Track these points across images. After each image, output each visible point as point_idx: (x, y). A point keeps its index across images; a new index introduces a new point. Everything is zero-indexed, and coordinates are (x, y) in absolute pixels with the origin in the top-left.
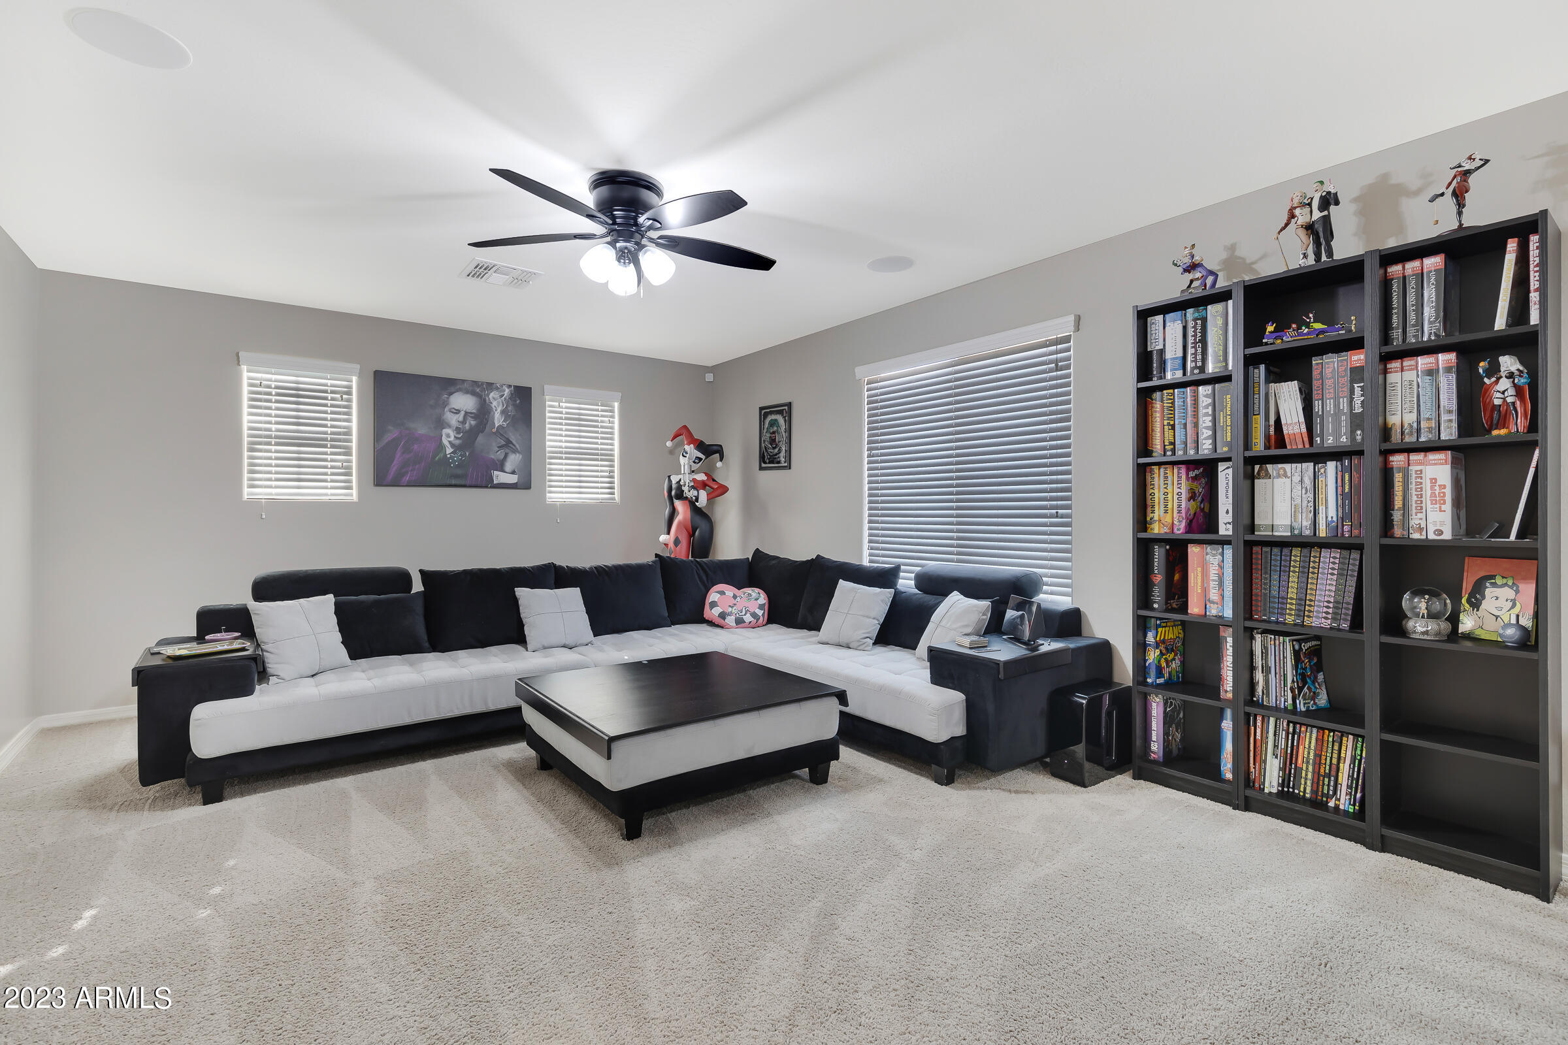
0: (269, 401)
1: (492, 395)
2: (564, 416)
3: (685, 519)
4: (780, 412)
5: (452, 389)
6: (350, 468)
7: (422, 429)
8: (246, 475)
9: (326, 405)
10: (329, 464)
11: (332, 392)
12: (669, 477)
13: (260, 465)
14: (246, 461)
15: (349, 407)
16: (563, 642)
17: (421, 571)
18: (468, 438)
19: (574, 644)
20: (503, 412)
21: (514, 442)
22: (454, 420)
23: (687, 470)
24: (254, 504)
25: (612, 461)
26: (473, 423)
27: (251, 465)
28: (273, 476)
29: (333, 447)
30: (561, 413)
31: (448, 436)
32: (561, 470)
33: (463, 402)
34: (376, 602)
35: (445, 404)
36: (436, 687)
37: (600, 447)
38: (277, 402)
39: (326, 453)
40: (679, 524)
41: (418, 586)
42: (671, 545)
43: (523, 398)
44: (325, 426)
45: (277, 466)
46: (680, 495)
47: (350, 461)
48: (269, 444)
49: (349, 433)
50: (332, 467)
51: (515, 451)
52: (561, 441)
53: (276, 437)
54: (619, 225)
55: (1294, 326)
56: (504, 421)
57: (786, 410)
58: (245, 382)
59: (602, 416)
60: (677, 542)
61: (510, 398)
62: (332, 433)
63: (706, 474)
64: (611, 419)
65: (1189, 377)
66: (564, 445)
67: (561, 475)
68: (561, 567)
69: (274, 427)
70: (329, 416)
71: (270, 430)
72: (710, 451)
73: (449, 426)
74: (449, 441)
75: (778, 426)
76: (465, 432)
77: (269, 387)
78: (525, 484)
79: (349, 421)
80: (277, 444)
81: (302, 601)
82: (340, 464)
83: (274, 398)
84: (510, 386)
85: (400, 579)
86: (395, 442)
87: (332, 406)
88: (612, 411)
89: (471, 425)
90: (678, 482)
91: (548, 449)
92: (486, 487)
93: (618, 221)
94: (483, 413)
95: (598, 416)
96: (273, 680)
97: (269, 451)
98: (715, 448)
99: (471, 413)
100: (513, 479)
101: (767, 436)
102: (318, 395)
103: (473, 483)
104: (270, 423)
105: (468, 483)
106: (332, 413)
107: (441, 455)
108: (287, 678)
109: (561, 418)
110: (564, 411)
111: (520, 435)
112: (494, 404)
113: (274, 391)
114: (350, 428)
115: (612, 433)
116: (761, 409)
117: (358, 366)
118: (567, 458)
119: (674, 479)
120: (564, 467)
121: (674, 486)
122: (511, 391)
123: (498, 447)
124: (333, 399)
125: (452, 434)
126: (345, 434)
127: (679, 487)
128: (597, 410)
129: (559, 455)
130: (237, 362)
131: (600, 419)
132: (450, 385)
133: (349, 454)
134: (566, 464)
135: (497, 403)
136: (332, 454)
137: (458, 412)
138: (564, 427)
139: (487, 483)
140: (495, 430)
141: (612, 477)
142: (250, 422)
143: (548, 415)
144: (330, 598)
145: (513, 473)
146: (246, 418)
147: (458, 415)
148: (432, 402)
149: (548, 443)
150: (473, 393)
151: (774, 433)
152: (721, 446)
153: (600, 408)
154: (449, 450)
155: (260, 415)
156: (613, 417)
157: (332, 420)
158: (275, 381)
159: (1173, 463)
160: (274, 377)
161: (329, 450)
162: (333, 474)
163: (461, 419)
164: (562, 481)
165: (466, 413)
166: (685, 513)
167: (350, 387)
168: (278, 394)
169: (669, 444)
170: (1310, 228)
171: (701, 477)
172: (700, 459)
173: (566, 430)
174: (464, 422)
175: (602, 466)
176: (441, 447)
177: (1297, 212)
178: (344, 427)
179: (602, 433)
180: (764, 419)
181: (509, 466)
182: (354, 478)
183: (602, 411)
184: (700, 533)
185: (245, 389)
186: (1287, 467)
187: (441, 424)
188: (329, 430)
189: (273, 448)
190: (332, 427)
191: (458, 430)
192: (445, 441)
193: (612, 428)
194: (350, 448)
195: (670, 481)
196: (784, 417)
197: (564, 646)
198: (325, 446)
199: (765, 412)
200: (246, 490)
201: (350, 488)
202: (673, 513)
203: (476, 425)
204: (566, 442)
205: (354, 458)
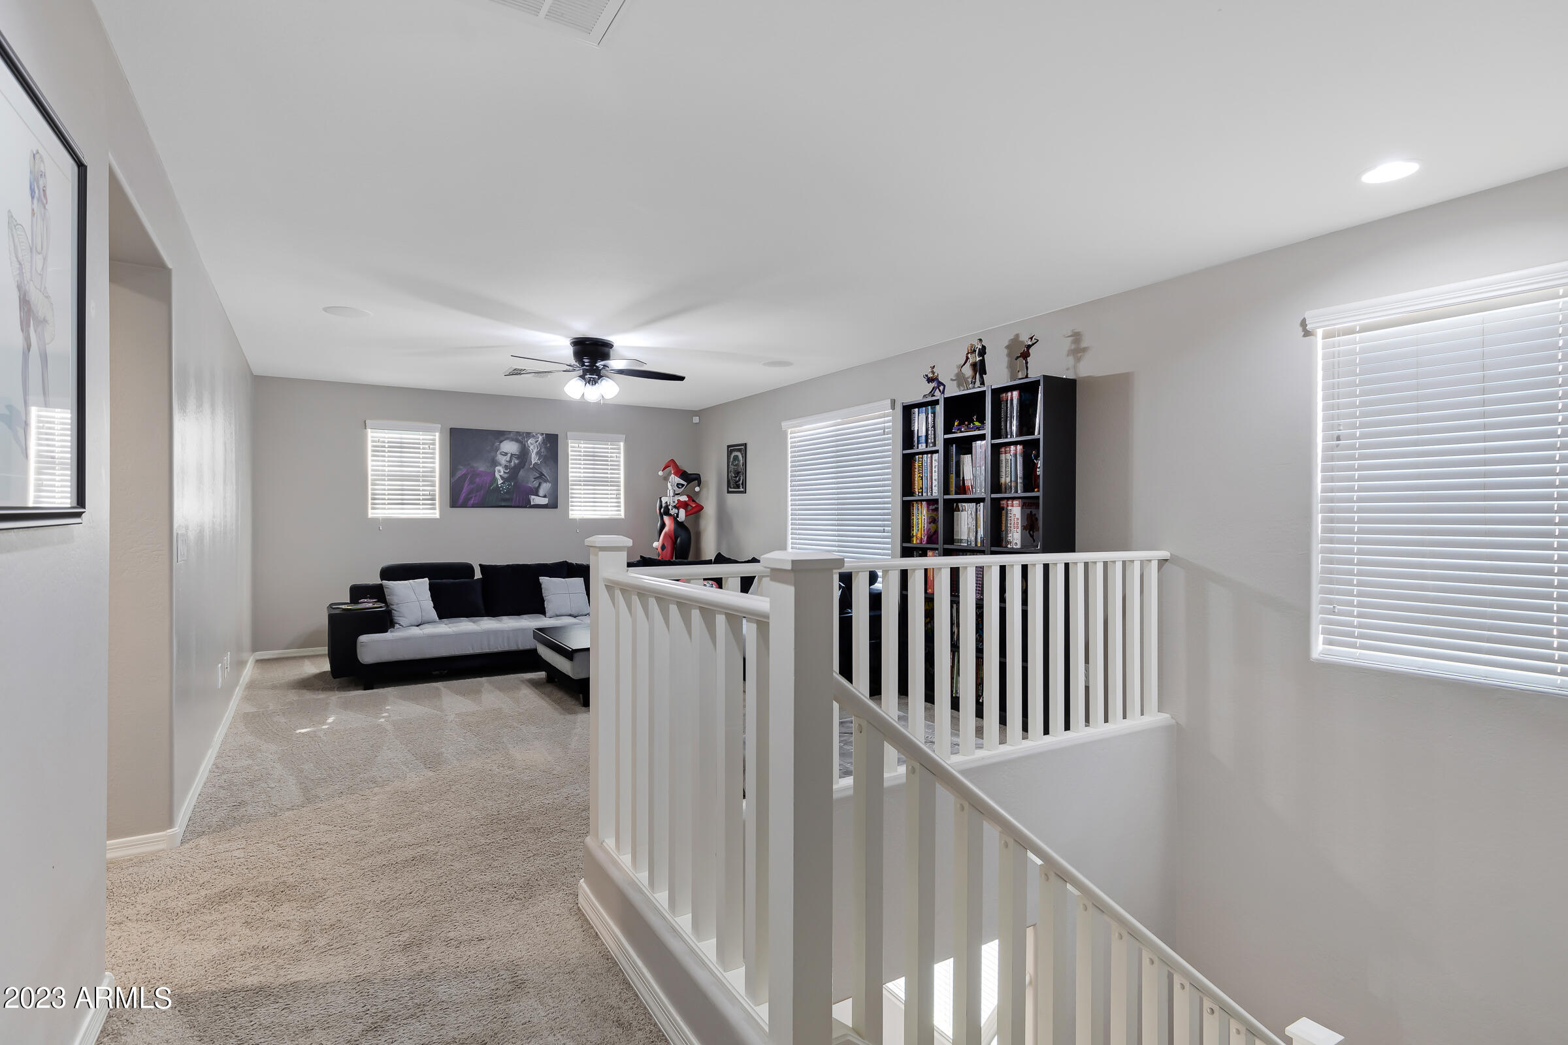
0: (384, 451)
1: (529, 441)
2: (582, 454)
3: (669, 530)
4: (739, 450)
5: (502, 438)
6: (434, 495)
7: (481, 467)
8: (370, 501)
9: (419, 453)
10: (421, 493)
11: (423, 444)
12: (660, 498)
13: (379, 494)
14: (370, 492)
15: (433, 453)
16: (570, 612)
17: (480, 565)
18: (513, 473)
19: (576, 614)
20: (537, 453)
21: (545, 474)
22: (503, 460)
23: (672, 494)
24: (375, 520)
25: (619, 486)
26: (517, 461)
27: (373, 494)
28: (387, 502)
29: (423, 481)
30: (580, 452)
31: (499, 471)
32: (581, 494)
33: (510, 447)
34: (453, 583)
35: (498, 449)
36: (488, 633)
37: (609, 476)
38: (389, 452)
39: (419, 486)
40: (666, 533)
41: (478, 575)
42: (660, 549)
43: (552, 443)
44: (419, 467)
45: (389, 494)
46: (667, 512)
47: (434, 491)
48: (384, 480)
49: (433, 472)
50: (423, 495)
51: (546, 481)
52: (580, 473)
53: (388, 476)
54: (587, 366)
55: (966, 423)
56: (539, 459)
57: (743, 448)
58: (370, 439)
59: (611, 453)
60: (663, 547)
61: (543, 443)
62: (423, 472)
63: (688, 496)
64: (618, 455)
65: (929, 449)
66: (582, 475)
67: (580, 498)
68: (571, 564)
69: (387, 469)
70: (421, 460)
71: (384, 471)
72: (691, 479)
73: (500, 465)
74: (500, 476)
75: (739, 461)
76: (511, 469)
77: (384, 442)
78: (553, 505)
79: (434, 463)
80: (389, 480)
81: (411, 581)
82: (428, 493)
83: (387, 450)
84: (543, 434)
85: (467, 569)
86: (464, 477)
87: (423, 453)
88: (619, 449)
89: (515, 463)
90: (666, 503)
91: (570, 479)
92: (526, 507)
93: (586, 364)
94: (524, 454)
95: (608, 453)
96: (397, 626)
97: (384, 485)
98: (694, 476)
99: (515, 455)
100: (545, 501)
101: (732, 467)
102: (414, 446)
103: (517, 504)
104: (384, 466)
105: (513, 504)
106: (423, 458)
107: (495, 485)
108: (405, 626)
109: (580, 456)
110: (582, 450)
111: (550, 469)
112: (532, 447)
113: (387, 445)
114: (434, 468)
115: (619, 465)
116: (729, 447)
117: (440, 426)
118: (584, 485)
119: (664, 500)
120: (582, 492)
121: (664, 505)
122: (543, 438)
123: (535, 478)
124: (424, 449)
125: (502, 470)
126: (431, 472)
127: (667, 507)
128: (608, 449)
129: (578, 482)
130: (364, 427)
131: (609, 455)
132: (500, 435)
133: (434, 486)
134: (584, 490)
135: (533, 446)
136: (423, 486)
137: (506, 454)
138: (582, 462)
139: (526, 504)
140: (531, 466)
141: (619, 498)
142: (373, 466)
143: (570, 453)
144: (426, 580)
145: (545, 497)
146: (370, 463)
147: (506, 457)
148: (488, 448)
149: (570, 475)
150: (517, 441)
151: (736, 465)
152: (699, 475)
153: (610, 447)
154: (500, 481)
155: (378, 461)
156: (619, 453)
157: (423, 463)
158: (388, 438)
159: (922, 501)
160: (387, 436)
161: (421, 484)
162: (423, 500)
163: (508, 459)
164: (581, 502)
165: (512, 455)
166: (670, 526)
167: (434, 440)
168: (389, 447)
169: (661, 473)
170: (974, 365)
171: (684, 498)
172: (683, 485)
173: (584, 464)
174: (510, 461)
175: (611, 490)
176: (495, 479)
177: (969, 355)
178: (431, 468)
179: (611, 465)
180: (731, 454)
181: (541, 493)
182: (437, 502)
183: (611, 449)
184: (681, 540)
185: (370, 444)
186: (966, 504)
187: (495, 463)
188: (421, 470)
189: (387, 483)
190: (423, 467)
191: (506, 467)
192: (497, 475)
193: (619, 461)
194: (434, 481)
195: (661, 501)
196: (742, 454)
197: (570, 615)
198: (419, 481)
199: (731, 449)
200: (370, 511)
201: (435, 509)
202: (663, 525)
203: (519, 464)
204: (584, 473)
205: (437, 488)
